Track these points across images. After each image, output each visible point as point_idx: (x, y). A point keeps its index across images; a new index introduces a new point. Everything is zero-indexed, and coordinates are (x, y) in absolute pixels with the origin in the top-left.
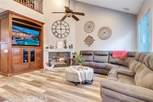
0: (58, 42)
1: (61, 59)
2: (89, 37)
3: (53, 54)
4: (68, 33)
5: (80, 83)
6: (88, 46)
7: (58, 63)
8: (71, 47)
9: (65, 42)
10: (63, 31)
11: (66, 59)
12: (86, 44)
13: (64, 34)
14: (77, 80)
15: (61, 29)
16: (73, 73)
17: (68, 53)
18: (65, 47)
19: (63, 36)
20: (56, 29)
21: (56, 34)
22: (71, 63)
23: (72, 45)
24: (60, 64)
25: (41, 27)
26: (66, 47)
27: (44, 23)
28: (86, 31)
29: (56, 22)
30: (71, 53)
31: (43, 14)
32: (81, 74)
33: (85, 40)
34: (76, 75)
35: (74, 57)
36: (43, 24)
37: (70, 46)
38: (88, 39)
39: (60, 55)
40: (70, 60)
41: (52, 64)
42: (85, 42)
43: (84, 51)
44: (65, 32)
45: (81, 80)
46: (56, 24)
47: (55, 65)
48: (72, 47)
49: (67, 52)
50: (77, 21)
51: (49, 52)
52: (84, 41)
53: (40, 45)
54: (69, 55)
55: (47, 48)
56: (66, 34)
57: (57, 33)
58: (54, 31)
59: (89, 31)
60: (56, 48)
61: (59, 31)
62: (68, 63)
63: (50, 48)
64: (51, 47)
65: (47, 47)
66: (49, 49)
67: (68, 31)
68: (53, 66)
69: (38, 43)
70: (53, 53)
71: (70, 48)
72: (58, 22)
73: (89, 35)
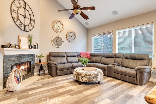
0: (21, 38)
4: (33, 25)
6: (57, 47)
9: (30, 39)
12: (55, 44)
15: (25, 17)
19: (27, 29)
23: (37, 44)
26: (31, 47)
30: (36, 55)
33: (54, 40)
35: (40, 61)
37: (35, 46)
40: (34, 66)
44: (30, 23)
51: (5, 56)
54: (33, 59)
55: (3, 46)
56: (31, 27)
57: (19, 22)
70: (12, 56)
73: (58, 36)
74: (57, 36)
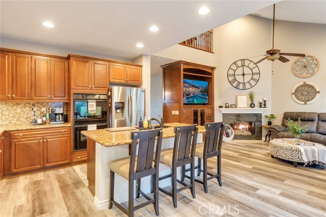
0: (239, 97)
1: (241, 127)
2: (305, 85)
3: (230, 117)
4: (257, 80)
5: (303, 164)
6: (303, 103)
7: (239, 133)
8: (263, 105)
9: (251, 97)
10: (247, 78)
11: (253, 126)
12: (298, 99)
13: (249, 83)
14: (299, 158)
15: (244, 75)
16: (292, 148)
17: (258, 116)
18: (251, 105)
19: (248, 86)
20: (234, 76)
21: (235, 84)
22: (263, 133)
23: (265, 101)
24: (242, 134)
25: (211, 74)
26: (253, 105)
27: (215, 68)
28: (297, 74)
29: (235, 63)
30: (263, 116)
31: (213, 53)
32: (306, 151)
33: (295, 91)
34: (297, 151)
35: (270, 123)
36: (213, 69)
37: (261, 103)
38: (303, 90)
39: (241, 119)
40: (261, 128)
41: (230, 133)
42: (296, 96)
43: (294, 113)
44: (252, 79)
45: (305, 160)
46: (234, 67)
47: (235, 135)
48: (265, 105)
49: (256, 114)
50: (284, 62)
51: (223, 114)
52: (293, 94)
53: (210, 103)
54: (260, 120)
55: (220, 107)
56: (253, 83)
57: (236, 82)
58: (231, 78)
59: (305, 74)
60: (235, 107)
61: (240, 79)
62: (257, 133)
63: (226, 107)
64: (227, 105)
65: (221, 105)
66: (224, 108)
67: (256, 77)
68: (232, 136)
69: (206, 99)
70: (229, 114)
71: (261, 107)
72: (237, 62)
73: (305, 83)
74: (303, 84)
